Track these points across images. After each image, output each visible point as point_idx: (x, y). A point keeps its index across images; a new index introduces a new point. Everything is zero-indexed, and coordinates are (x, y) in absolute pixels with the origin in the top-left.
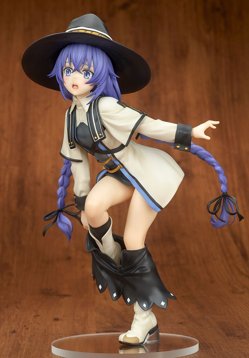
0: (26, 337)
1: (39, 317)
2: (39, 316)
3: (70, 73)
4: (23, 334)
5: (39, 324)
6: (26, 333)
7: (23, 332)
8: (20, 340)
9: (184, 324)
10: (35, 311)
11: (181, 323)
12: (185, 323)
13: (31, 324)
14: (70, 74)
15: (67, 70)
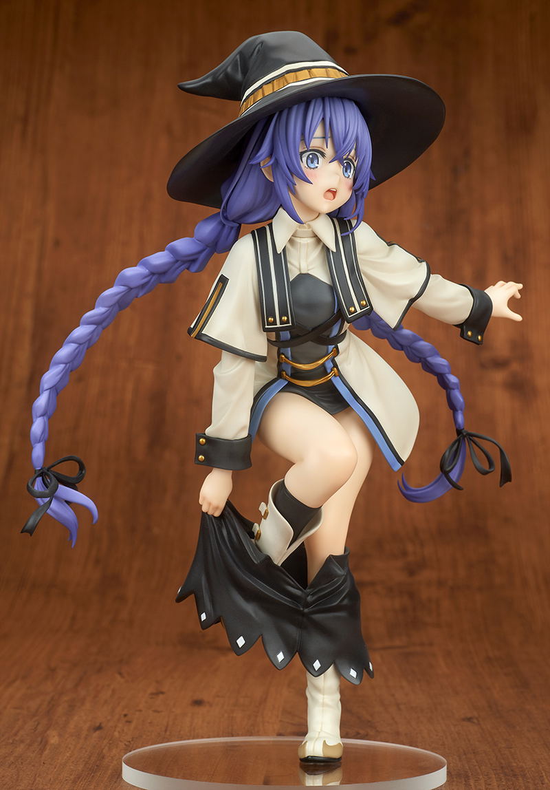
0: (121, 741)
1: (161, 696)
2: (162, 693)
3: (315, 162)
4: (116, 734)
5: (158, 712)
6: (123, 730)
7: (118, 729)
8: (107, 748)
9: (475, 721)
10: (157, 682)
11: (469, 719)
12: (477, 719)
13: (140, 711)
14: (317, 165)
15: (311, 156)
